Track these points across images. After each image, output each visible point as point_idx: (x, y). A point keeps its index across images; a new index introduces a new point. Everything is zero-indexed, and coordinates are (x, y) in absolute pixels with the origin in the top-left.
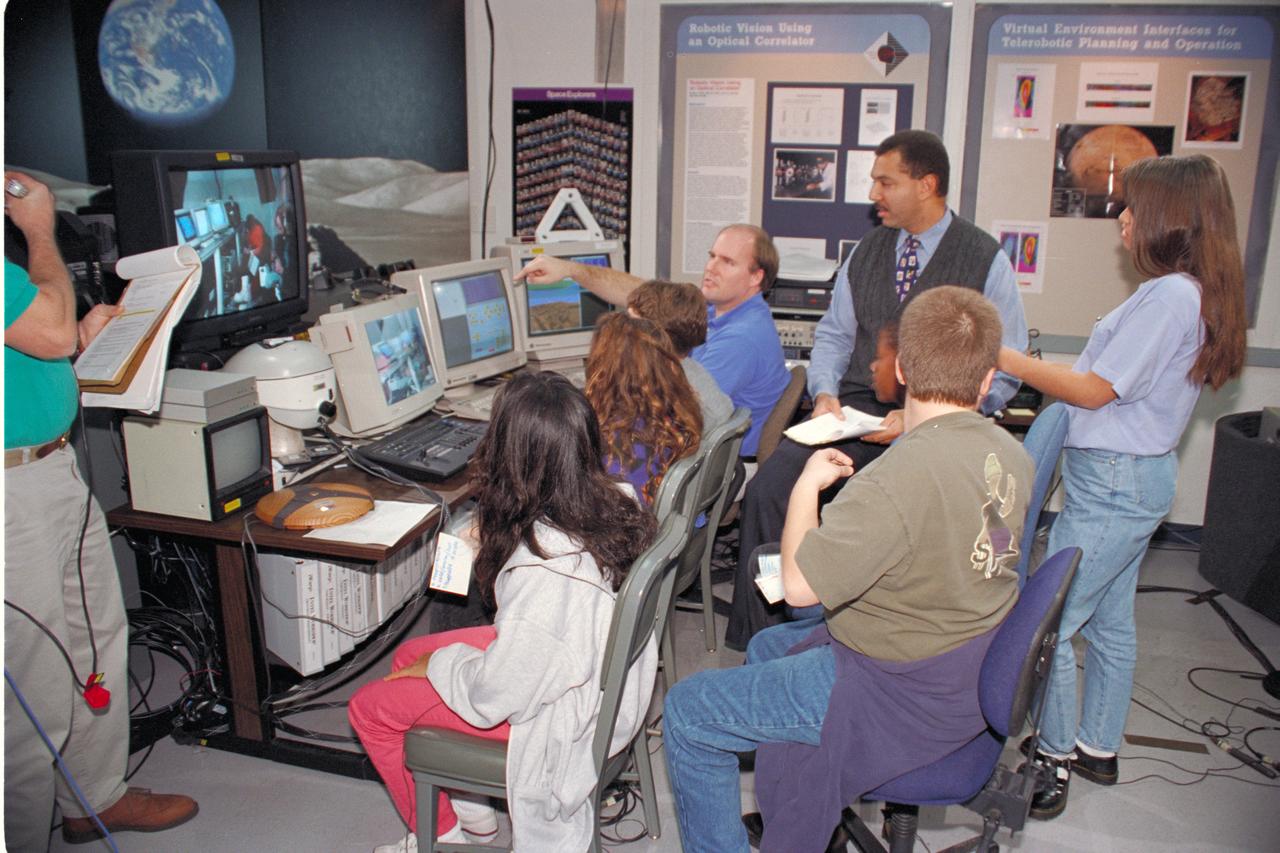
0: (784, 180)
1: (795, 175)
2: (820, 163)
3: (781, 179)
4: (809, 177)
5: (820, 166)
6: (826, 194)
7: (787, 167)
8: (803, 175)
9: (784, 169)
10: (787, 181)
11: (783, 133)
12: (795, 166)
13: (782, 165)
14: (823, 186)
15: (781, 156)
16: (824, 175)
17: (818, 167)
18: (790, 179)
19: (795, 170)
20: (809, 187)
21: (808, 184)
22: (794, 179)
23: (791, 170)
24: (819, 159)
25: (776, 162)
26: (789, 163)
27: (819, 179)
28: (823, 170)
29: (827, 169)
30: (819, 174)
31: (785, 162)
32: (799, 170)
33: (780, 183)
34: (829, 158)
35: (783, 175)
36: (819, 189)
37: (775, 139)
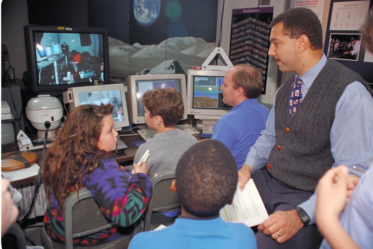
0: (333, 49)
1: (339, 47)
2: (353, 40)
3: (332, 48)
4: (346, 48)
5: (352, 42)
6: (354, 57)
7: (336, 42)
8: (343, 47)
9: (334, 44)
10: (335, 50)
11: (336, 25)
12: (339, 42)
13: (334, 41)
14: (353, 53)
15: (333, 37)
16: (354, 47)
17: (351, 43)
18: (336, 49)
19: (339, 44)
20: (346, 53)
21: (345, 51)
22: (338, 49)
23: (337, 44)
24: (352, 39)
25: (331, 40)
26: (337, 40)
27: (351, 49)
28: (354, 44)
29: (356, 44)
30: (351, 46)
31: (335, 40)
32: (342, 44)
33: (331, 50)
34: (357, 38)
35: (334, 46)
36: (351, 54)
37: (331, 29)
